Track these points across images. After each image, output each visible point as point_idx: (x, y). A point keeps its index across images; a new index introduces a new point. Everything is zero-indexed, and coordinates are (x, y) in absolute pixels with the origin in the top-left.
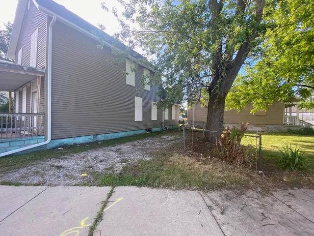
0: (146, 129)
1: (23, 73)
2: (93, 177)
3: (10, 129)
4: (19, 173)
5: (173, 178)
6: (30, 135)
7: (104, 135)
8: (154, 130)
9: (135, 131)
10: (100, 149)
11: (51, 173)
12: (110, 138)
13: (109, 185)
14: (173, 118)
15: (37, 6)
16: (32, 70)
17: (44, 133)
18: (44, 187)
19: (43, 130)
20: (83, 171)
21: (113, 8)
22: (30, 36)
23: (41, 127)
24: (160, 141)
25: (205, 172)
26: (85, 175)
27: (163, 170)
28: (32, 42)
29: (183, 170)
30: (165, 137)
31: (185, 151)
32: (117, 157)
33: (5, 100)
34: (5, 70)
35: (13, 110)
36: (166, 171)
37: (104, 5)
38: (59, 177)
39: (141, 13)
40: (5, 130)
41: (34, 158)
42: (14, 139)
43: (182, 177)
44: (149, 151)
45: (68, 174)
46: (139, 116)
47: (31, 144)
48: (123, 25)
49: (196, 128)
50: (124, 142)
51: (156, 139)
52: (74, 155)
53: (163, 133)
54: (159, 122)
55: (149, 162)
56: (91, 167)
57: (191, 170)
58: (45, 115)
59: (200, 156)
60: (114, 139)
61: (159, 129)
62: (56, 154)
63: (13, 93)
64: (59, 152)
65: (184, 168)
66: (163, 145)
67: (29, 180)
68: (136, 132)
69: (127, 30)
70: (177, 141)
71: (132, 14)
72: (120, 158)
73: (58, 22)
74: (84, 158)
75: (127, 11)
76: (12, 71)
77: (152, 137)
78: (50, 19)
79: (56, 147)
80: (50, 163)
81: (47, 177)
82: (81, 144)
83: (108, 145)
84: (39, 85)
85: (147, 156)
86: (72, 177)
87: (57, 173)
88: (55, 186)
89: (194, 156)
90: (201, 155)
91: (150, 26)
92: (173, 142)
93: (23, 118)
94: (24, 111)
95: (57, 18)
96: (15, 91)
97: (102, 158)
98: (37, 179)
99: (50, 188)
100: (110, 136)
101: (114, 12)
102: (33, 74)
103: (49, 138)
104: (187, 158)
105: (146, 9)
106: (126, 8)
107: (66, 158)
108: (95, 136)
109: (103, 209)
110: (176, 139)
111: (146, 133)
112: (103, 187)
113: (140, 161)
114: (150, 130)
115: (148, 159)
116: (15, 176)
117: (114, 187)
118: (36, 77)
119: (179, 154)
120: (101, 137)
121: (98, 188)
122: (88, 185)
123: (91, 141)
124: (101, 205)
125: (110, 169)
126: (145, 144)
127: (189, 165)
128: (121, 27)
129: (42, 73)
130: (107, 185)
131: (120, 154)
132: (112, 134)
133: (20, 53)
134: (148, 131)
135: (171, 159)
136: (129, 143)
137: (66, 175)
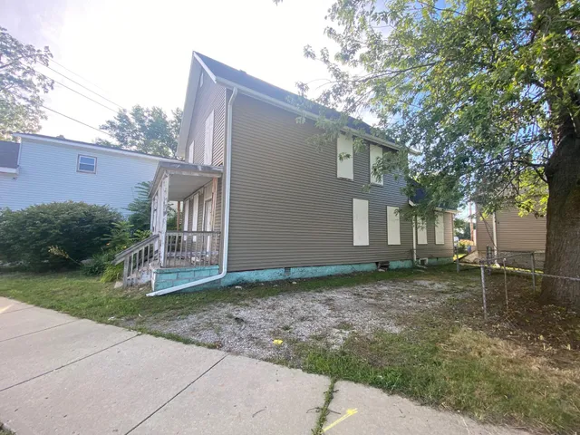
0: (377, 263)
1: (196, 174)
2: (294, 350)
3: (180, 254)
4: (188, 323)
5: (473, 390)
6: (202, 263)
7: (300, 269)
8: (393, 265)
9: (355, 266)
10: (297, 295)
11: (229, 328)
12: (310, 275)
13: (326, 374)
14: (439, 240)
15: (213, 77)
16: (207, 169)
17: (218, 262)
18: (220, 353)
19: (218, 256)
20: (275, 334)
21: (322, 51)
22: (204, 123)
23: (215, 253)
24: (413, 292)
25: (564, 387)
26: (280, 342)
27: (440, 364)
28: (207, 131)
29: (497, 374)
30: (425, 283)
31: (490, 323)
32: (329, 315)
33: (172, 213)
34: (177, 173)
35: (182, 225)
36: (449, 368)
37: (309, 50)
38: (241, 339)
39: (370, 44)
40: (174, 254)
41: (205, 300)
42: (183, 269)
43: (498, 392)
44: (394, 312)
45: (254, 335)
46: (361, 237)
47: (202, 278)
48: (338, 74)
49: (501, 265)
50: (337, 286)
51: (401, 286)
52: (259, 301)
53: (416, 273)
54: (406, 249)
55: (400, 338)
56: (287, 328)
57: (518, 375)
58: (220, 233)
59: (538, 340)
60: (318, 278)
61: (407, 264)
62: (234, 295)
63: (182, 203)
64: (236, 293)
65: (498, 367)
66: (424, 302)
67: (200, 335)
68: (357, 268)
69: (344, 82)
70: (460, 296)
71: (353, 52)
72: (335, 319)
73: (240, 95)
74: (273, 307)
75: (345, 49)
76: (184, 173)
77: (394, 281)
78: (229, 92)
79: (233, 285)
80: (226, 310)
81: (225, 336)
82: (267, 283)
83: (309, 289)
84: (214, 189)
85: (392, 322)
86: (259, 343)
87: (237, 331)
88: (237, 354)
89: (520, 339)
90: (541, 337)
91: (388, 64)
92: (448, 296)
93: (195, 239)
94: (195, 229)
95: (238, 89)
96: (184, 200)
97: (302, 313)
98: (211, 337)
99: (229, 357)
100: (311, 272)
101: (324, 57)
102: (208, 175)
103: (224, 270)
104: (501, 343)
105: (380, 35)
106: (342, 45)
107: (247, 305)
108: (287, 269)
109: (321, 426)
110: (453, 290)
111: (376, 271)
112: (313, 375)
113: (379, 332)
114: (385, 265)
115: (397, 330)
116: (182, 326)
117: (335, 381)
118: (212, 179)
119: (474, 329)
120: (296, 273)
121: (305, 374)
122: (287, 365)
123: (281, 278)
124: (315, 417)
125: (321, 338)
126: (380, 294)
127: (511, 361)
128: (334, 79)
129: (219, 172)
130: (321, 374)
131: (333, 309)
132: (314, 268)
133: (191, 148)
134: (382, 267)
135: (455, 338)
136: (347, 289)
137: (251, 338)
